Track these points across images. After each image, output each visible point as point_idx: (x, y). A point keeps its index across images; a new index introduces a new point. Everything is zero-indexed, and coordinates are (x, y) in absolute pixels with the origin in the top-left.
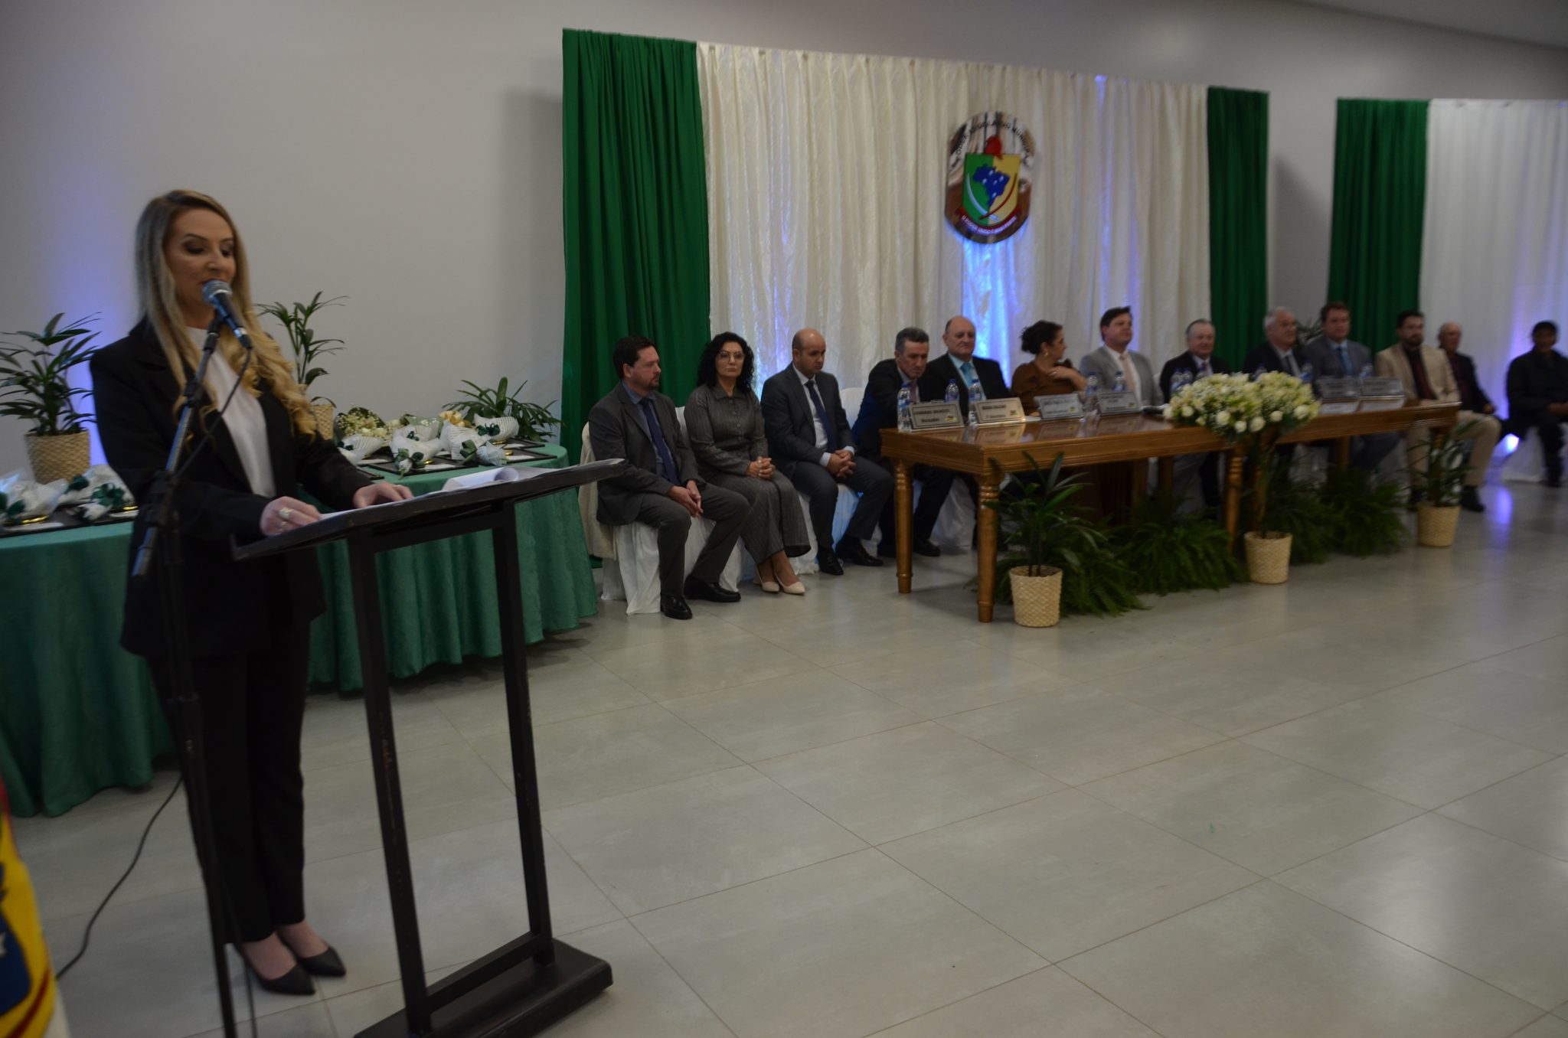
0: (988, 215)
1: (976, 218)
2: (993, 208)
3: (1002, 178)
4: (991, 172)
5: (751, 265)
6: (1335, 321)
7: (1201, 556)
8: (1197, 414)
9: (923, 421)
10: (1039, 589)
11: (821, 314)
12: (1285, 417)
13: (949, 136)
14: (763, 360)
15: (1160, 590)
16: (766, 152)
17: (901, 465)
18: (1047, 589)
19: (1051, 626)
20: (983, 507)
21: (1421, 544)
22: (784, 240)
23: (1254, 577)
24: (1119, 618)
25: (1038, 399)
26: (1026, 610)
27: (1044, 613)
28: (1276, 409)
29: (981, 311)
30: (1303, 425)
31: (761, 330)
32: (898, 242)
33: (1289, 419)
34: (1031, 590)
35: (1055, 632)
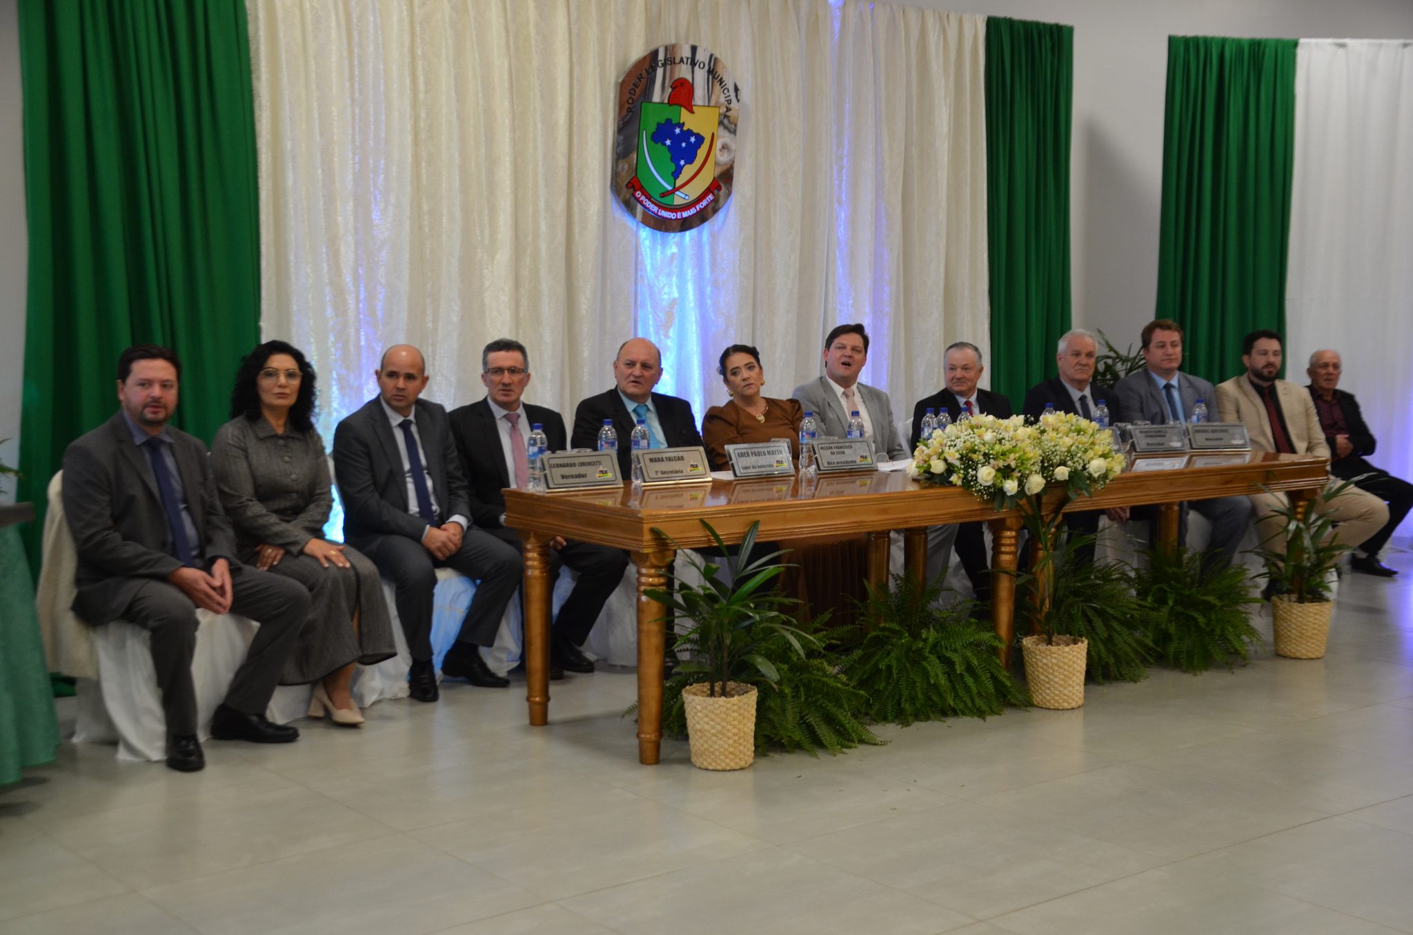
0: (675, 189)
1: (656, 196)
2: (679, 182)
3: (693, 139)
4: (678, 131)
5: (324, 250)
6: (1163, 345)
7: (959, 669)
8: (950, 470)
9: (563, 477)
10: (723, 716)
11: (430, 325)
12: (1074, 475)
13: (617, 77)
14: (341, 389)
15: (901, 717)
16: (348, 84)
17: (532, 540)
18: (735, 715)
19: (742, 769)
20: (644, 598)
21: (1279, 655)
22: (376, 216)
23: (1037, 699)
24: (840, 756)
25: (730, 448)
26: (706, 746)
27: (732, 749)
28: (1063, 463)
29: (664, 326)
30: (1099, 486)
31: (340, 345)
32: (543, 227)
33: (1079, 478)
34: (713, 716)
35: (748, 776)
